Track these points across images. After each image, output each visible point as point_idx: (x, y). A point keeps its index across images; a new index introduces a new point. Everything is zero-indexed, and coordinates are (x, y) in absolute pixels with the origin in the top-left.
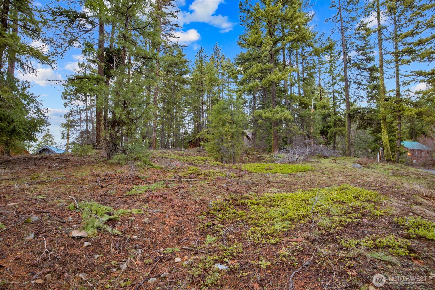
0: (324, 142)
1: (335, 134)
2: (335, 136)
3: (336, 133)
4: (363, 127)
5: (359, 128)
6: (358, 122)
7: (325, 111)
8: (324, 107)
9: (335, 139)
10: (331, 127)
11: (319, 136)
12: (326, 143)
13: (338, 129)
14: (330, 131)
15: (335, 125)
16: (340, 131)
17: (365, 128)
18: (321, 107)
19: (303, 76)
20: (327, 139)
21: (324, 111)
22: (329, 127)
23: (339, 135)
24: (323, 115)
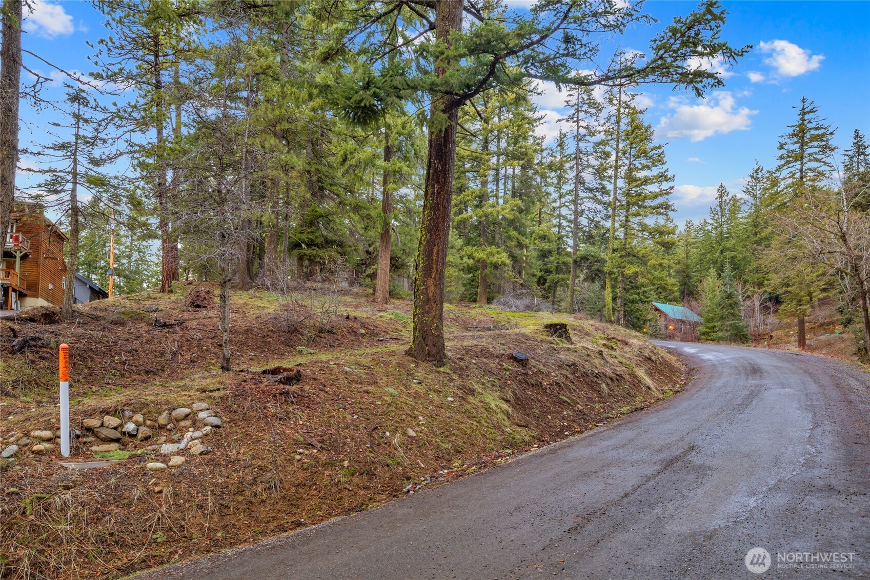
0: (541, 294)
1: (555, 284)
2: (555, 287)
3: (558, 282)
4: (591, 278)
5: (585, 280)
6: (585, 271)
7: (545, 246)
8: (543, 238)
9: (555, 291)
10: (551, 272)
11: (535, 286)
12: (543, 295)
13: (561, 276)
14: (550, 278)
15: (558, 270)
16: (563, 280)
17: (593, 280)
18: (539, 238)
19: (514, 172)
20: (545, 290)
21: (543, 245)
22: (548, 271)
23: (562, 286)
24: (541, 250)
